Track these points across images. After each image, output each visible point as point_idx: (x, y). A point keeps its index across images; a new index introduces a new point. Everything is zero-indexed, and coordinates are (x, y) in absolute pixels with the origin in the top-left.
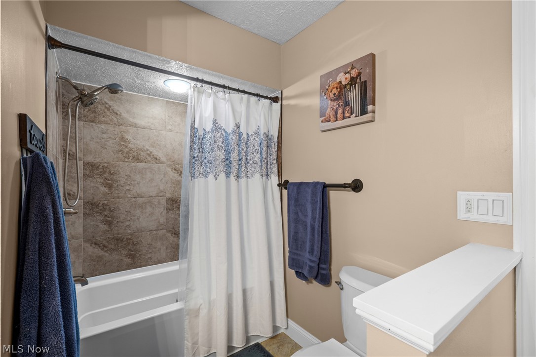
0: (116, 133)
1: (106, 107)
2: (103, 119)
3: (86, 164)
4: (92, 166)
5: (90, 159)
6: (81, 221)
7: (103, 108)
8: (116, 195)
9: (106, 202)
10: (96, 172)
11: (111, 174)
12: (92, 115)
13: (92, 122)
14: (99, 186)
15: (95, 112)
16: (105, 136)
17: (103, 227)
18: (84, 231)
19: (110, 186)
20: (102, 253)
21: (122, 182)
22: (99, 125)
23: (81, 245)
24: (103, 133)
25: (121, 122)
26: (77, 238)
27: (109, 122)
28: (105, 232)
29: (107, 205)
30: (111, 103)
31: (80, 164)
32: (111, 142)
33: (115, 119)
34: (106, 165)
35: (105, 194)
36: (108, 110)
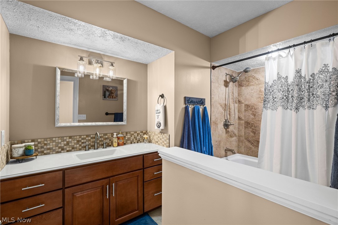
0: (257, 89)
1: (253, 78)
2: (252, 83)
3: (246, 105)
4: (247, 106)
5: (247, 103)
6: (244, 130)
7: (252, 78)
8: (257, 120)
9: (253, 123)
10: (249, 108)
11: (255, 109)
12: (248, 83)
13: (248, 86)
14: (250, 115)
15: (249, 82)
16: (252, 91)
17: (252, 134)
18: (245, 134)
19: (254, 115)
20: (251, 146)
21: (260, 113)
22: (250, 87)
23: (243, 140)
24: (252, 90)
25: (260, 83)
26: (242, 137)
27: (254, 84)
28: (253, 137)
29: (253, 124)
30: (255, 75)
31: (243, 105)
32: (255, 94)
33: (257, 82)
34: (253, 105)
35: (252, 119)
36: (254, 78)
